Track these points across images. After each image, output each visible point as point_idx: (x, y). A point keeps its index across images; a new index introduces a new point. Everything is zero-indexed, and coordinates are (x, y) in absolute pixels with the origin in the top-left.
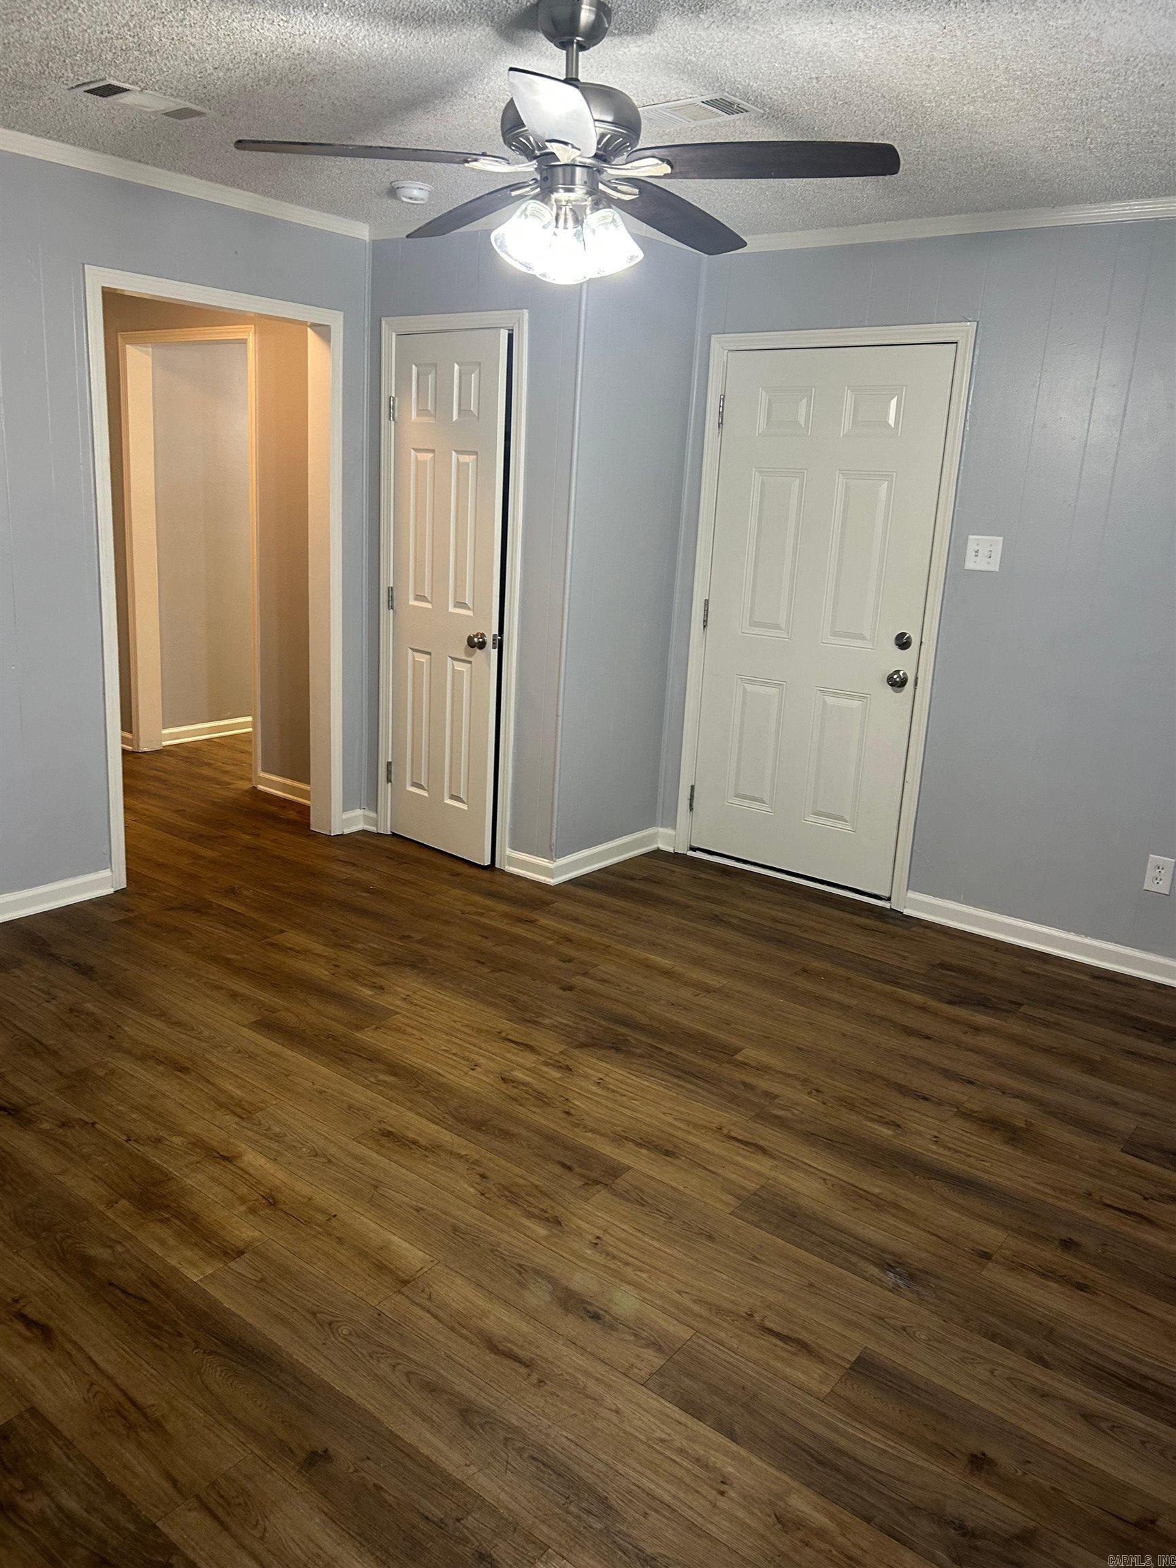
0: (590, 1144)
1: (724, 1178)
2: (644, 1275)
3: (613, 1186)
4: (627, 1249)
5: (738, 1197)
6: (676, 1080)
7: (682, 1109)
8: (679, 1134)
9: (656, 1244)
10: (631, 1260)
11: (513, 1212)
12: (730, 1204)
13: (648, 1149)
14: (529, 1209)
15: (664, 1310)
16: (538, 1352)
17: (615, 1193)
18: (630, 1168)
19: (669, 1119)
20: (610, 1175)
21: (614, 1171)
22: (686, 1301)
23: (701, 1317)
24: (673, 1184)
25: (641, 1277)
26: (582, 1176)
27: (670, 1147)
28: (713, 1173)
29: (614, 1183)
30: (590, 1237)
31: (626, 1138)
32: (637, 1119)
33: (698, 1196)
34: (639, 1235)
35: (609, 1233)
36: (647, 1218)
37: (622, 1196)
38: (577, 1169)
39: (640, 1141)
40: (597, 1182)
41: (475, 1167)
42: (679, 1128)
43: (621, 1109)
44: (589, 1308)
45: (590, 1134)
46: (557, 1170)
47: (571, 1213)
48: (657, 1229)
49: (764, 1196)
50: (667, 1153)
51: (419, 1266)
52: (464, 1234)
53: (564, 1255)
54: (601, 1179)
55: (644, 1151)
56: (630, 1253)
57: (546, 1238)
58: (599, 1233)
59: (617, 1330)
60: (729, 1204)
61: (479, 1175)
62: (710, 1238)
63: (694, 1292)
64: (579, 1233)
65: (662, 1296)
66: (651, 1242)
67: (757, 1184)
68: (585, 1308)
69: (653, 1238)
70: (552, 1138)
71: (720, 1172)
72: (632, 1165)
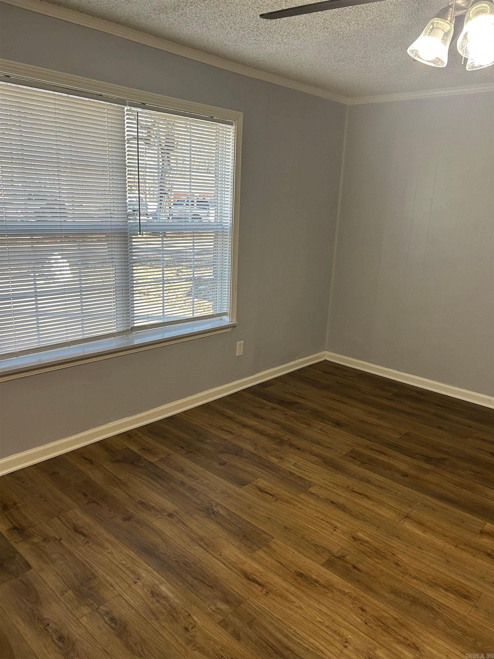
0: (346, 583)
1: (273, 558)
2: (315, 515)
3: (330, 555)
4: (322, 525)
5: (269, 547)
6: (290, 644)
7: (288, 611)
8: (293, 589)
9: (310, 526)
10: (321, 521)
11: (376, 544)
12: (273, 543)
13: (312, 578)
14: (369, 545)
15: (308, 503)
16: (351, 494)
17: (329, 551)
18: (322, 565)
19: (298, 603)
20: (332, 562)
21: (330, 564)
22: (299, 505)
23: (295, 500)
24: (300, 555)
25: (317, 514)
26: (346, 562)
27: (299, 579)
28: (278, 562)
29: (330, 557)
30: (339, 531)
31: (325, 587)
32: (319, 602)
33: (289, 547)
34: (317, 530)
35: (331, 532)
36: (314, 538)
37: (325, 549)
38: (350, 566)
39: (317, 585)
40: (338, 557)
41: (403, 570)
42: (292, 594)
43: (329, 613)
44: (336, 505)
45: (347, 591)
46: (360, 566)
47: (348, 542)
48: (309, 533)
49: (256, 547)
50: (301, 575)
51: (405, 523)
52: (394, 535)
53: (348, 524)
54: (337, 560)
55: (314, 577)
56: (321, 524)
57: (357, 531)
58: (334, 532)
59: (325, 499)
60: (275, 543)
61: (399, 565)
62: (286, 528)
63: (297, 508)
64: (343, 533)
65: (309, 507)
66: (312, 527)
67: (257, 554)
68: (337, 505)
69: (311, 529)
70: (368, 589)
71: (274, 562)
72: (321, 568)
